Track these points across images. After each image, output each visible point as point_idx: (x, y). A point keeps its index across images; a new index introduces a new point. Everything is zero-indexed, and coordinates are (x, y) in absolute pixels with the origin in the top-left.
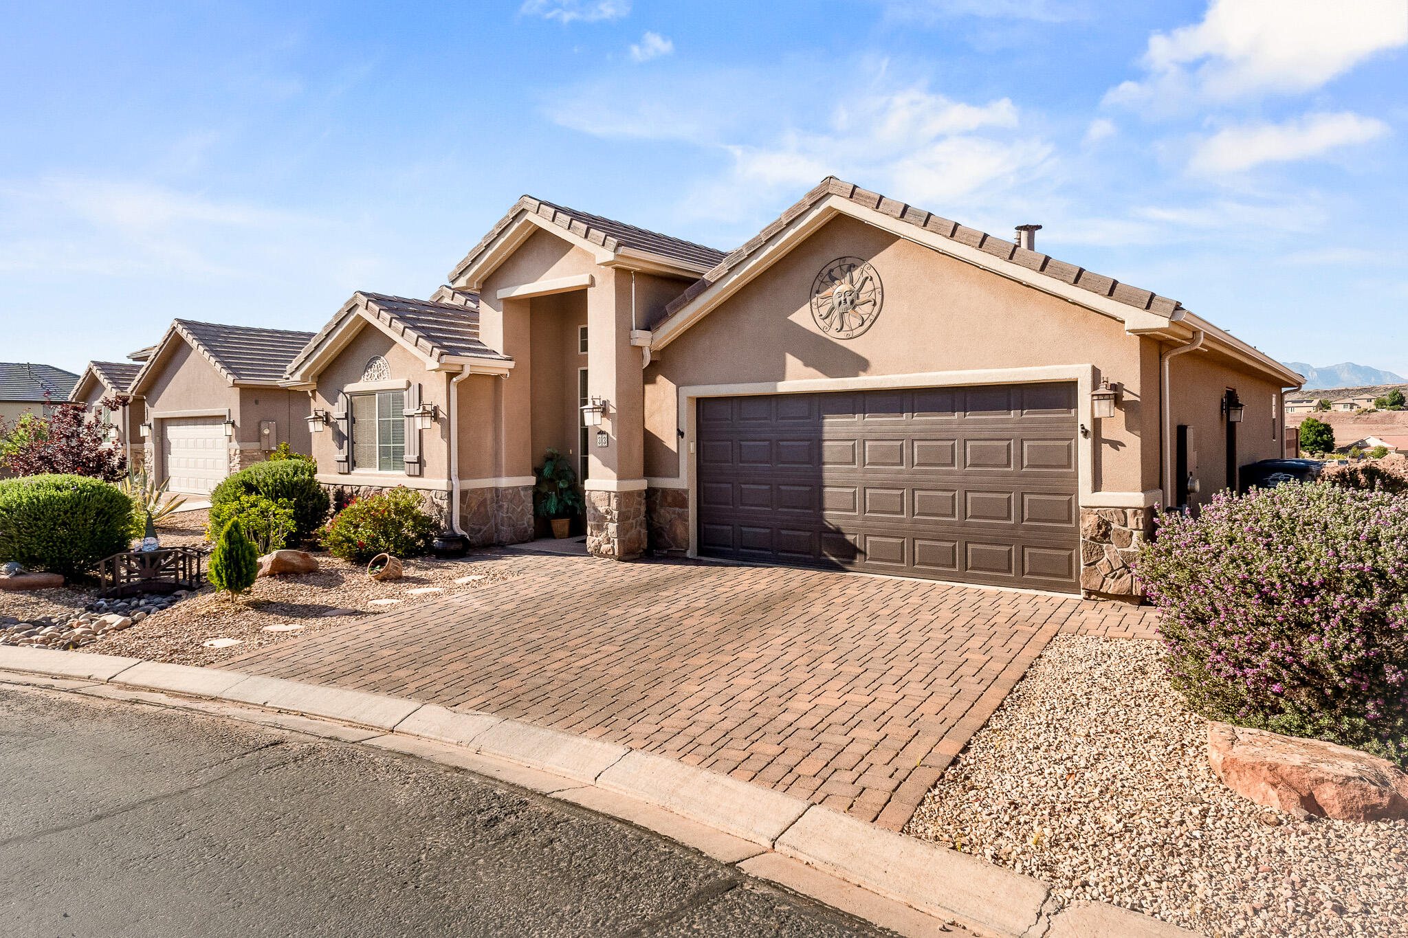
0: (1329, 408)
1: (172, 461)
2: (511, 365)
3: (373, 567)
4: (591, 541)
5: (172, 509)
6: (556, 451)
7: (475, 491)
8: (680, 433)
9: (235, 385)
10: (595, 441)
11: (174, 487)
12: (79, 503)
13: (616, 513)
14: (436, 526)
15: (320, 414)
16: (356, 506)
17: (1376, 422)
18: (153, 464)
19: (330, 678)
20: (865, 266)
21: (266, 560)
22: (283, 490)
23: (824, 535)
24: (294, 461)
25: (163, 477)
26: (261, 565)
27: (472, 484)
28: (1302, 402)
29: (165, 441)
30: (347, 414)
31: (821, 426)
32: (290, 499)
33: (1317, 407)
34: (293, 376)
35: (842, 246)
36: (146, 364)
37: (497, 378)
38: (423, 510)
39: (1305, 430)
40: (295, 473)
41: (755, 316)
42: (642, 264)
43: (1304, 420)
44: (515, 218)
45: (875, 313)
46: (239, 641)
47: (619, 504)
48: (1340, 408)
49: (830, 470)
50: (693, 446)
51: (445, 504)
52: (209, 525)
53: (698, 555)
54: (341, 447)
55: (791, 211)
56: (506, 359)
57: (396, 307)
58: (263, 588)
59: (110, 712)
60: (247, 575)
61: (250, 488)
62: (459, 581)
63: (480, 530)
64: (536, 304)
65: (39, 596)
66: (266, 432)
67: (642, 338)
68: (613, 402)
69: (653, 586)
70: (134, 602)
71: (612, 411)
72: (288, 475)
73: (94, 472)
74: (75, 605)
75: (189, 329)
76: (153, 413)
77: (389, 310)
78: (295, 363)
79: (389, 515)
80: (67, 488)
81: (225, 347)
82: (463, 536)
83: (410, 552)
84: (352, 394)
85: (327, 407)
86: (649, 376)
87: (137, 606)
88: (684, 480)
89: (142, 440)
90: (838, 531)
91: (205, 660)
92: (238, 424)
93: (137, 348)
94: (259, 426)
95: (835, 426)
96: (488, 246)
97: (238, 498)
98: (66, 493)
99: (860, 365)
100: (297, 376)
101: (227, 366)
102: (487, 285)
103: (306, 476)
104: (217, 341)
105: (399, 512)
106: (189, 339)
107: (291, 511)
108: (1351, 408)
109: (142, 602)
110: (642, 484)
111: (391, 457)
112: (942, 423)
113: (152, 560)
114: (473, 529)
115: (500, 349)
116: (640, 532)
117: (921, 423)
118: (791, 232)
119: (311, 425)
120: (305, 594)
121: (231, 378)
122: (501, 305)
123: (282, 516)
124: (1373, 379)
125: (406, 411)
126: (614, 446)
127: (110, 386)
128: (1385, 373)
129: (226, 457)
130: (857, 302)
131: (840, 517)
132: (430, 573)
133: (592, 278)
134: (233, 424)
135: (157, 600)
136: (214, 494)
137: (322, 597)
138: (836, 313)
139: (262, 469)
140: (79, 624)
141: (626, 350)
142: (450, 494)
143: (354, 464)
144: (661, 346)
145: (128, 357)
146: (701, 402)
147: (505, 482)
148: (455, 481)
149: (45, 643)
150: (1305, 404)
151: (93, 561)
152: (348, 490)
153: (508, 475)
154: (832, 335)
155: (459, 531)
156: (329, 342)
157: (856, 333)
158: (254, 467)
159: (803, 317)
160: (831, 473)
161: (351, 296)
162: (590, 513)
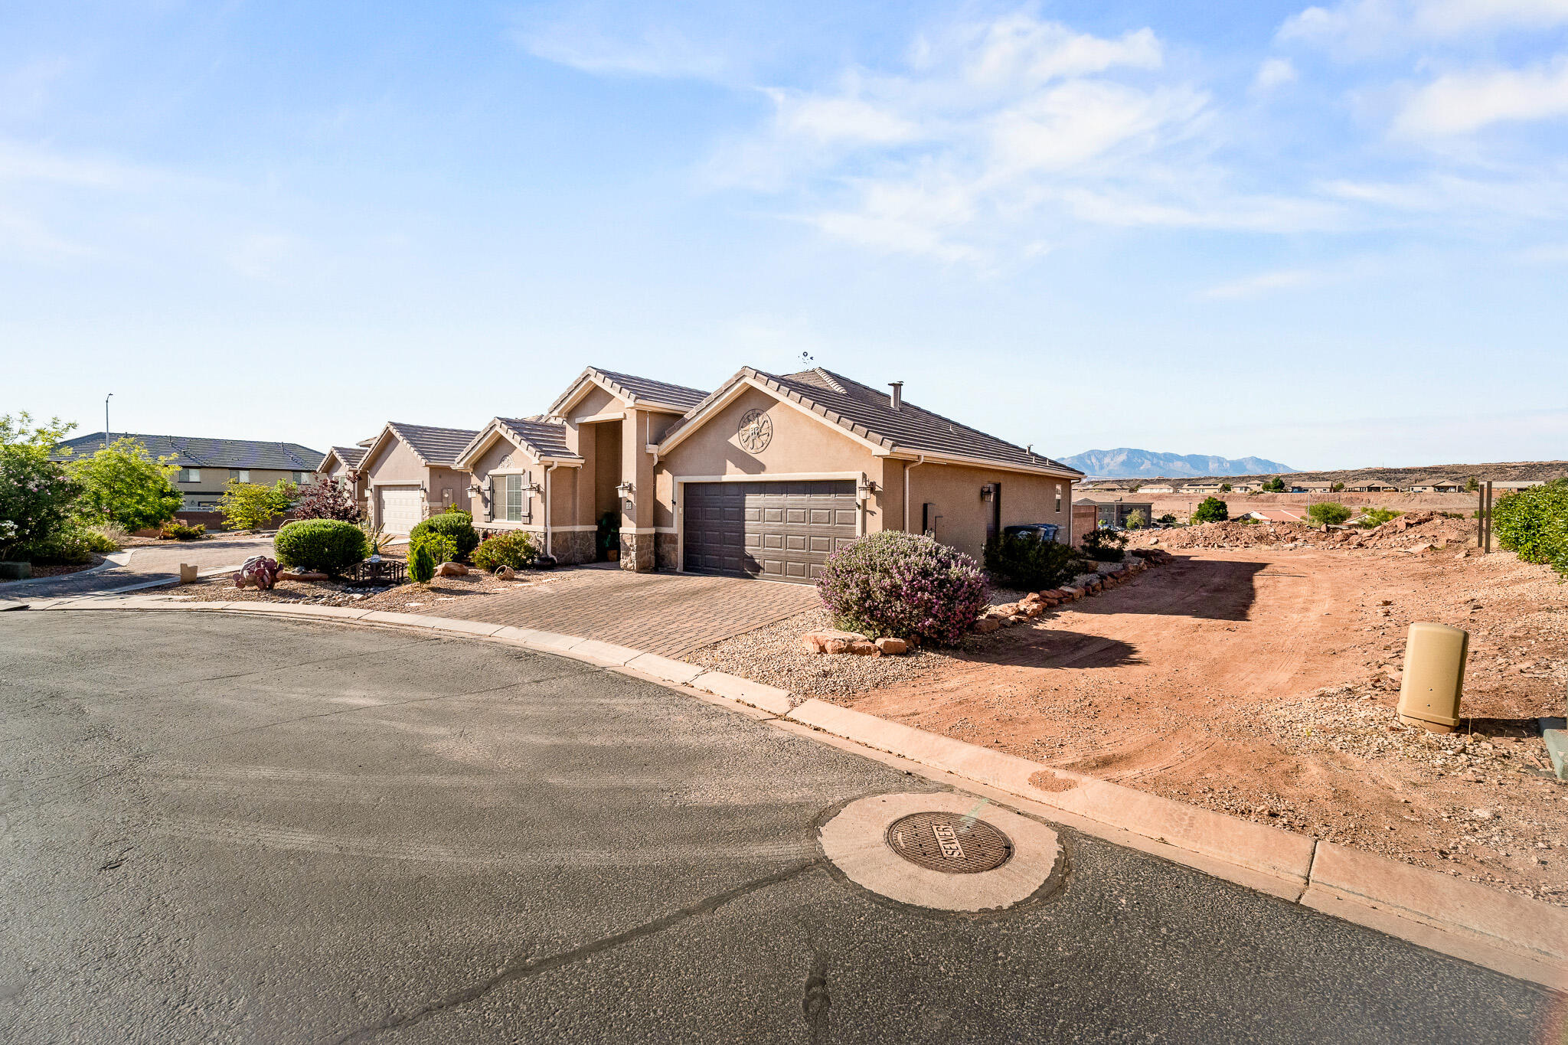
0: (1230, 490)
1: (386, 513)
2: (583, 461)
3: (498, 572)
4: (622, 562)
5: (386, 543)
6: (609, 511)
7: (560, 533)
8: (674, 503)
9: (426, 466)
10: (626, 506)
11: (386, 530)
12: (336, 535)
13: (635, 546)
14: (538, 552)
15: (475, 487)
16: (491, 540)
17: (1263, 501)
18: (373, 515)
19: (466, 618)
20: (764, 414)
21: (440, 568)
22: (452, 530)
23: (746, 560)
24: (458, 515)
25: (380, 524)
26: (437, 570)
27: (559, 529)
28: (1210, 485)
29: (381, 501)
30: (490, 488)
31: (744, 500)
32: (454, 535)
33: (1221, 489)
34: (458, 464)
35: (753, 404)
36: (370, 450)
37: (575, 469)
38: (531, 543)
39: (1207, 506)
40: (459, 521)
41: (711, 439)
42: (650, 408)
43: (1207, 498)
44: (584, 379)
45: (768, 440)
46: (422, 604)
47: (637, 541)
48: (1238, 491)
49: (749, 525)
50: (681, 510)
51: (542, 540)
52: (409, 552)
53: (684, 571)
54: (486, 507)
55: (726, 383)
56: (580, 458)
57: (517, 426)
58: (436, 581)
59: (360, 629)
60: (428, 573)
61: (432, 529)
62: (544, 581)
63: (564, 555)
64: (599, 427)
65: (316, 584)
66: (446, 496)
67: (652, 449)
68: (635, 485)
69: (647, 584)
70: (367, 589)
71: (634, 489)
72: (454, 522)
73: (344, 518)
74: (336, 590)
75: (397, 428)
76: (373, 482)
77: (514, 428)
78: (460, 457)
79: (510, 546)
80: (330, 527)
81: (420, 441)
82: (552, 559)
83: (522, 566)
84: (493, 476)
85: (479, 483)
86: (657, 470)
87: (369, 591)
88: (676, 528)
89: (366, 499)
90: (752, 557)
91: (404, 610)
92: (428, 490)
93: (362, 439)
94: (442, 491)
95: (752, 501)
96: (569, 394)
97: (425, 534)
98: (330, 529)
99: (761, 468)
100: (462, 465)
101: (422, 453)
102: (570, 415)
103: (465, 523)
104: (415, 437)
105: (516, 544)
106: (397, 435)
107: (455, 542)
108: (1246, 490)
109: (372, 589)
110: (652, 531)
111: (514, 513)
112: (800, 500)
113: (377, 567)
114: (559, 555)
115: (577, 453)
116: (650, 557)
117: (791, 500)
118: (727, 394)
119: (469, 493)
120: (459, 585)
121: (424, 461)
122: (578, 426)
123: (450, 545)
124: (1270, 469)
125: (523, 487)
126: (635, 508)
127: (345, 463)
128: (1279, 464)
129: (421, 511)
130: (760, 434)
131: (753, 550)
132: (530, 577)
133: (625, 414)
134: (425, 490)
135: (380, 588)
136: (412, 532)
137: (468, 587)
138: (751, 439)
139: (440, 519)
140: (339, 598)
141: (642, 455)
142: (546, 534)
143: (494, 516)
144: (664, 453)
145: (357, 445)
146: (687, 485)
147: (578, 528)
148: (549, 527)
149: (324, 604)
150: (1212, 487)
151: (344, 567)
152: (490, 532)
153: (581, 524)
154: (749, 451)
155: (550, 555)
156: (480, 445)
157: (760, 450)
158: (434, 518)
159: (734, 440)
160: (749, 526)
161: (492, 419)
162: (622, 545)
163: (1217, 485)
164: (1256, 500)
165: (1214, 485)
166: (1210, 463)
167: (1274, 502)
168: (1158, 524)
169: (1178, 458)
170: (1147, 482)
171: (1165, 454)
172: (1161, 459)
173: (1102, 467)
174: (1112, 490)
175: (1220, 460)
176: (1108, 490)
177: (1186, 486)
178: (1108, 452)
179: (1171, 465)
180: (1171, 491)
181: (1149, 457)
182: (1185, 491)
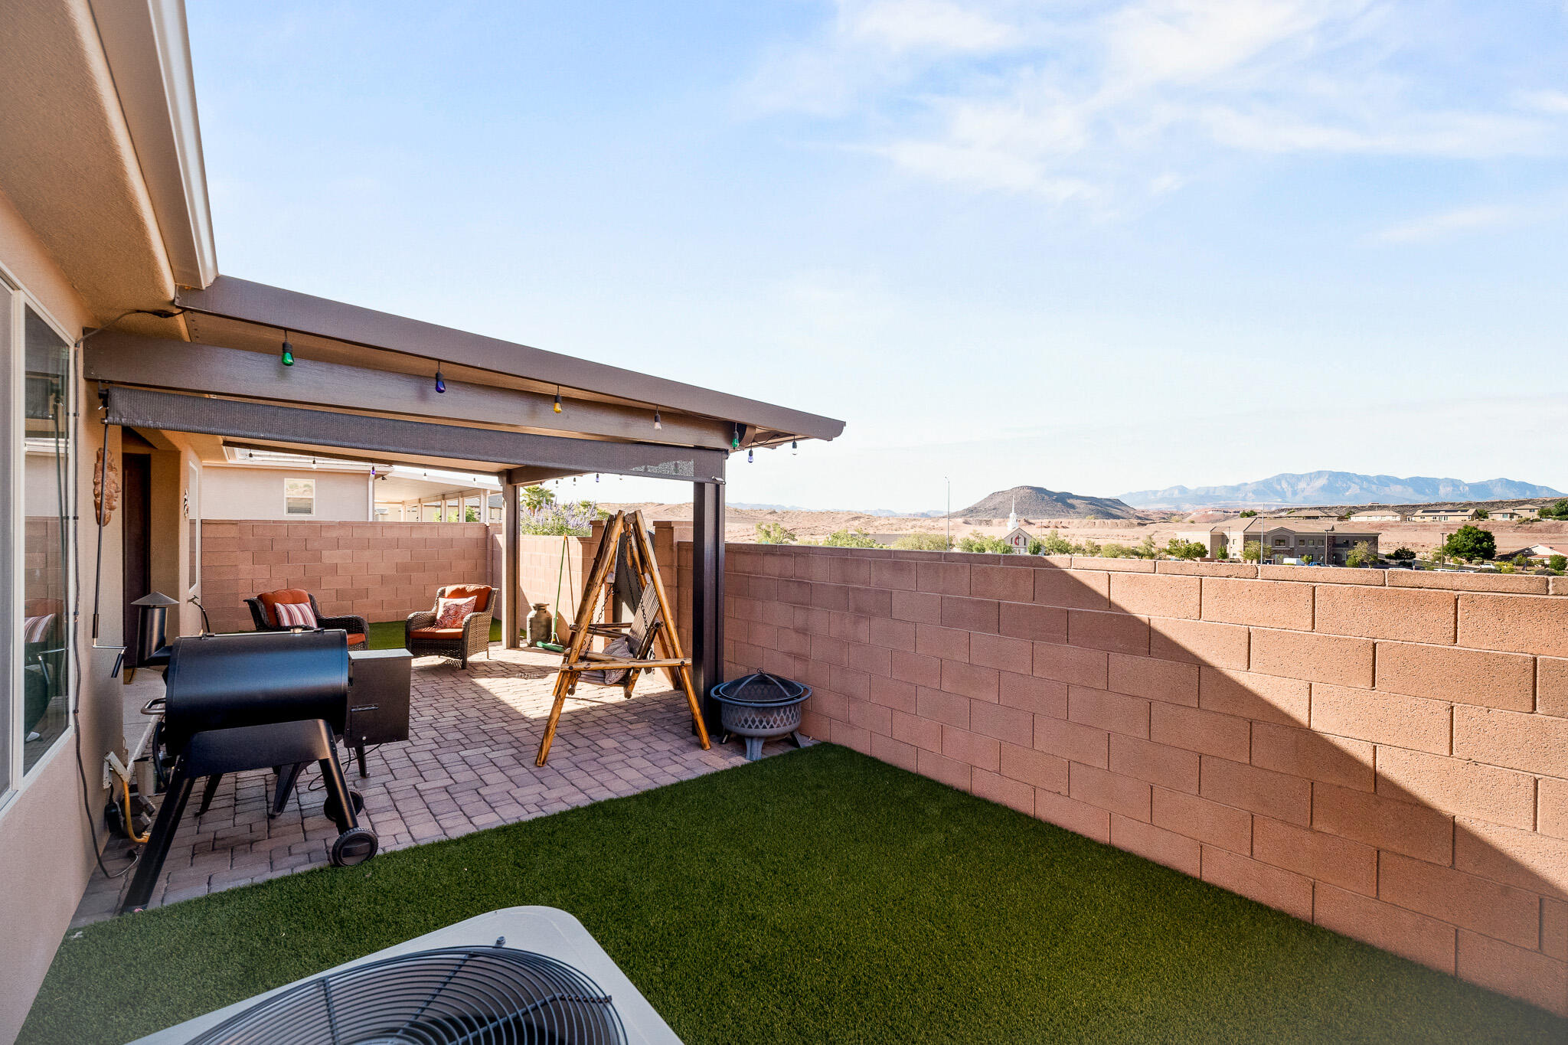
163: (1466, 511)
164: (1528, 530)
165: (1462, 511)
166: (1441, 488)
167: (1559, 532)
168: (1387, 560)
169: (1397, 481)
170: (1362, 509)
171: (1378, 477)
172: (1375, 484)
173: (1295, 493)
174: (1314, 517)
175: (1455, 484)
176: (1308, 517)
177: (1419, 512)
178: (1302, 476)
179: (1387, 489)
180: (1398, 519)
181: (1357, 480)
182: (1418, 519)
